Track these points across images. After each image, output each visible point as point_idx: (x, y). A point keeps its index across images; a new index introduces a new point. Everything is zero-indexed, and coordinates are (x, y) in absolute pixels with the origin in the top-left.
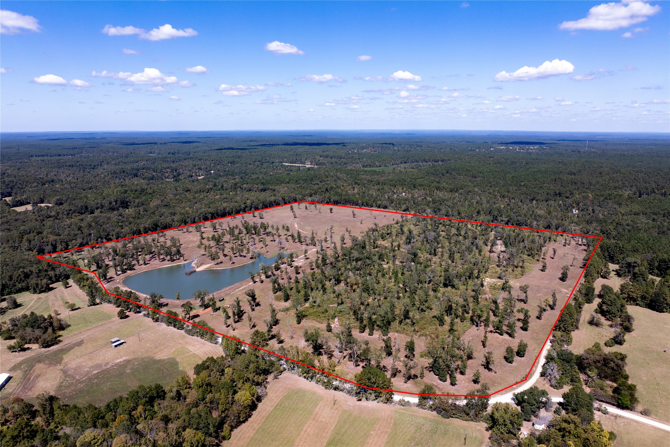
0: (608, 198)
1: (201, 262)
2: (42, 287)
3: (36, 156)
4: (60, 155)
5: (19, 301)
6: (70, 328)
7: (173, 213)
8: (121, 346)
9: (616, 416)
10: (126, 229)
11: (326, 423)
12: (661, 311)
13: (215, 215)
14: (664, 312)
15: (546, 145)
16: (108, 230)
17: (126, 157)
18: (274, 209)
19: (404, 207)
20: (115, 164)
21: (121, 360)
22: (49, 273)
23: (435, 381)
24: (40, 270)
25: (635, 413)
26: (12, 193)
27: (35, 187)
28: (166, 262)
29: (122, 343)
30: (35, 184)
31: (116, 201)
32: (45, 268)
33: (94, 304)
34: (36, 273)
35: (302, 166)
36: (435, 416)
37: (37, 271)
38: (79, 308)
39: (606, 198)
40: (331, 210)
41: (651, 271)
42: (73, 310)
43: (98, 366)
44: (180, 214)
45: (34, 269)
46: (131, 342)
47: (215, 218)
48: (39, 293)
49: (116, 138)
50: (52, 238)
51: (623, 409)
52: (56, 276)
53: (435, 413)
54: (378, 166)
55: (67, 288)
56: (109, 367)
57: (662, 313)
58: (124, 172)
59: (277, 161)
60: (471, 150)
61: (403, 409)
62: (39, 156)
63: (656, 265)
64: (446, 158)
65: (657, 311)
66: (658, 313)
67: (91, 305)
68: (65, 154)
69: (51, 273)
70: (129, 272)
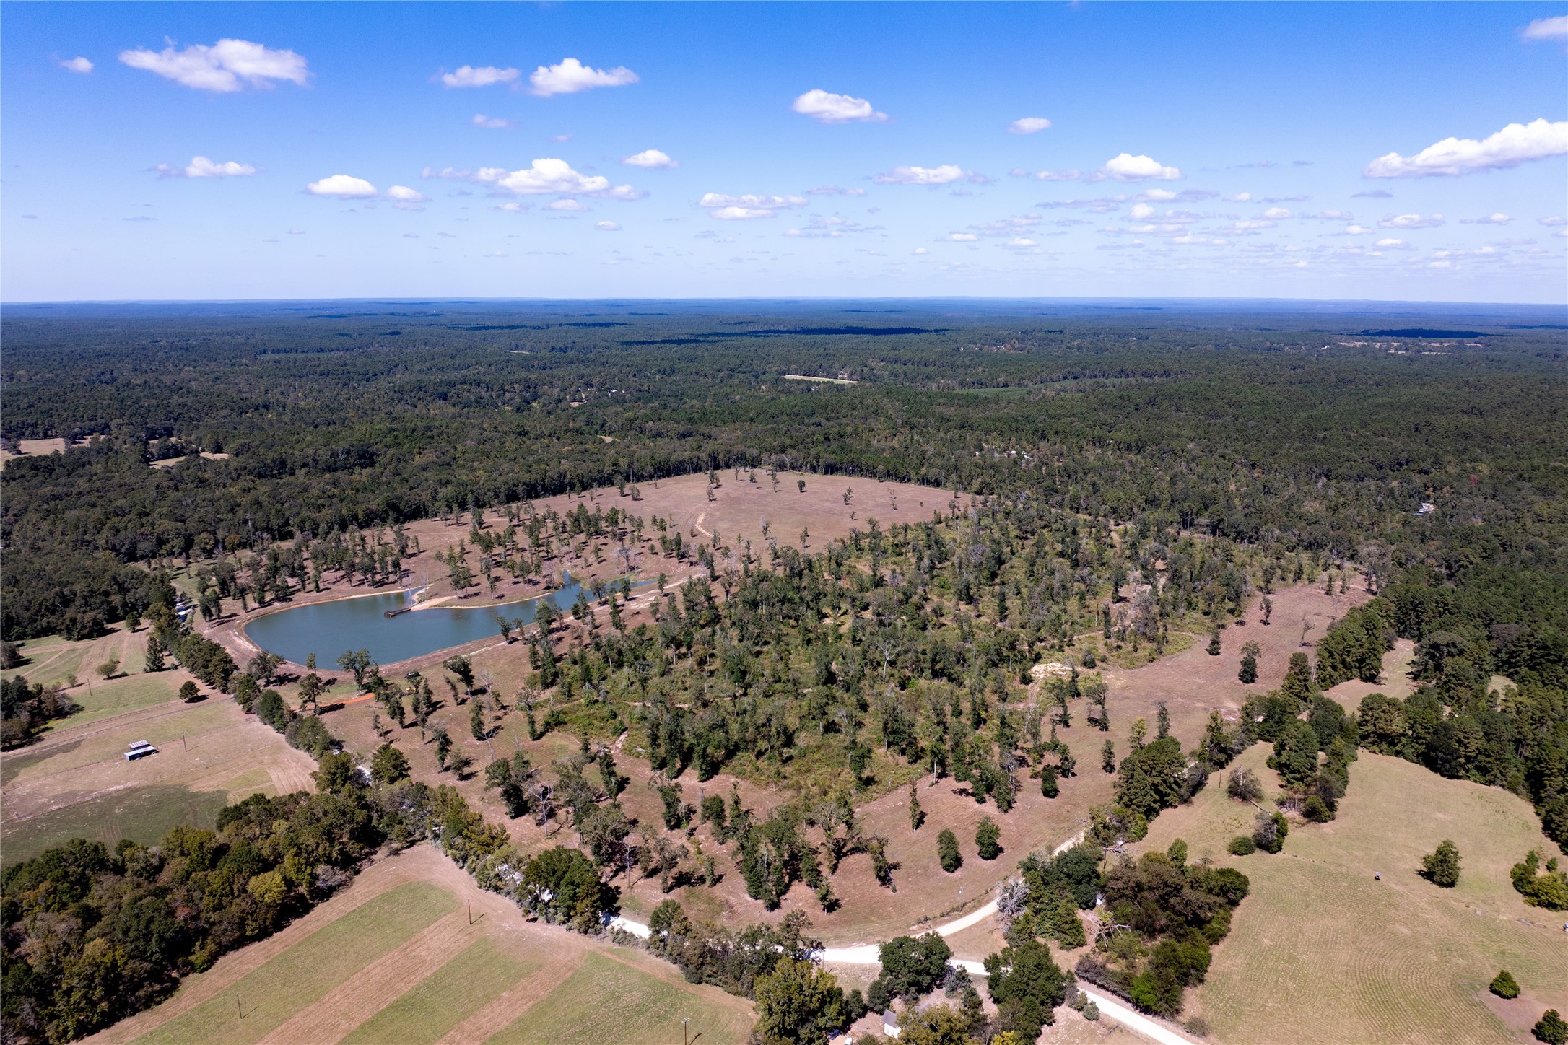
0: (1526, 475)
1: (434, 592)
2: (84, 627)
3: (273, 352)
4: (322, 350)
5: (24, 653)
6: (81, 714)
7: (443, 482)
8: (145, 759)
9: (1116, 1028)
10: (327, 513)
11: (424, 961)
12: (1453, 776)
13: (539, 488)
14: (1459, 778)
15: (1477, 339)
16: (287, 514)
17: (452, 357)
18: (685, 477)
19: (976, 484)
20: (420, 371)
21: (121, 787)
22: (112, 598)
23: (736, 896)
24: (92, 593)
25: (1171, 1026)
26: (173, 429)
27: (224, 417)
28: (365, 587)
29: (148, 753)
30: (226, 412)
31: (348, 452)
32: (104, 588)
33: (160, 669)
34: (84, 597)
35: (824, 383)
36: (672, 975)
37: (86, 593)
38: (124, 675)
39: (1521, 476)
40: (802, 485)
41: (1512, 670)
42: (109, 678)
43: (72, 794)
44: (458, 485)
45: (80, 588)
46: (169, 752)
47: (538, 496)
48: (78, 640)
49: (468, 313)
50: (167, 524)
51: (1146, 1013)
52: (125, 605)
53: (676, 969)
54: (1001, 384)
55: (135, 631)
56: (87, 799)
57: (1455, 781)
58: (420, 389)
59: (775, 369)
60: (1269, 349)
61: (612, 952)
62: (279, 351)
63: (1524, 655)
64: (1175, 368)
65: (1443, 775)
66: (1445, 779)
67: (153, 670)
68: (333, 347)
69: (116, 599)
70: (277, 604)
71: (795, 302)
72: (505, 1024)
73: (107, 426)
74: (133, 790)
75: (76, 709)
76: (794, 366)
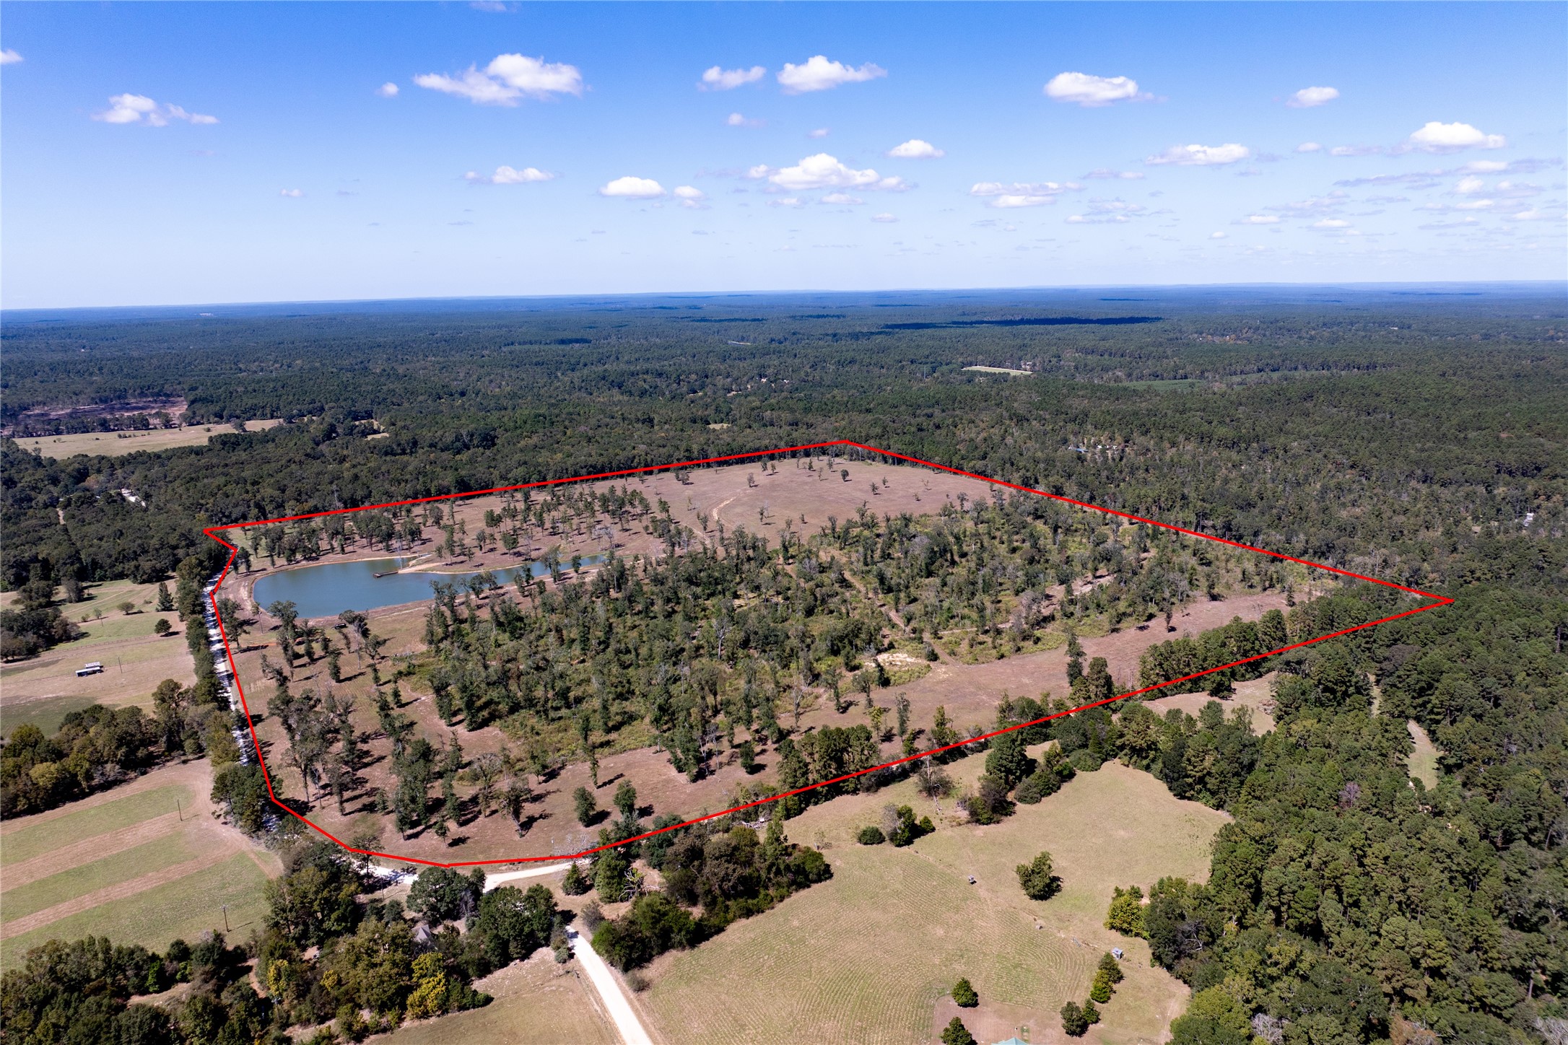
6: (85, 639)
8: (90, 676)
11: (122, 843)
19: (1016, 478)
29: (94, 672)
33: (167, 609)
35: (999, 374)
38: (140, 612)
40: (845, 474)
42: (128, 614)
46: (111, 672)
61: (258, 854)
67: (163, 610)
70: (304, 562)
71: (1075, 290)
72: (129, 894)
73: (322, 409)
74: (58, 698)
75: (84, 635)
76: (980, 357)
